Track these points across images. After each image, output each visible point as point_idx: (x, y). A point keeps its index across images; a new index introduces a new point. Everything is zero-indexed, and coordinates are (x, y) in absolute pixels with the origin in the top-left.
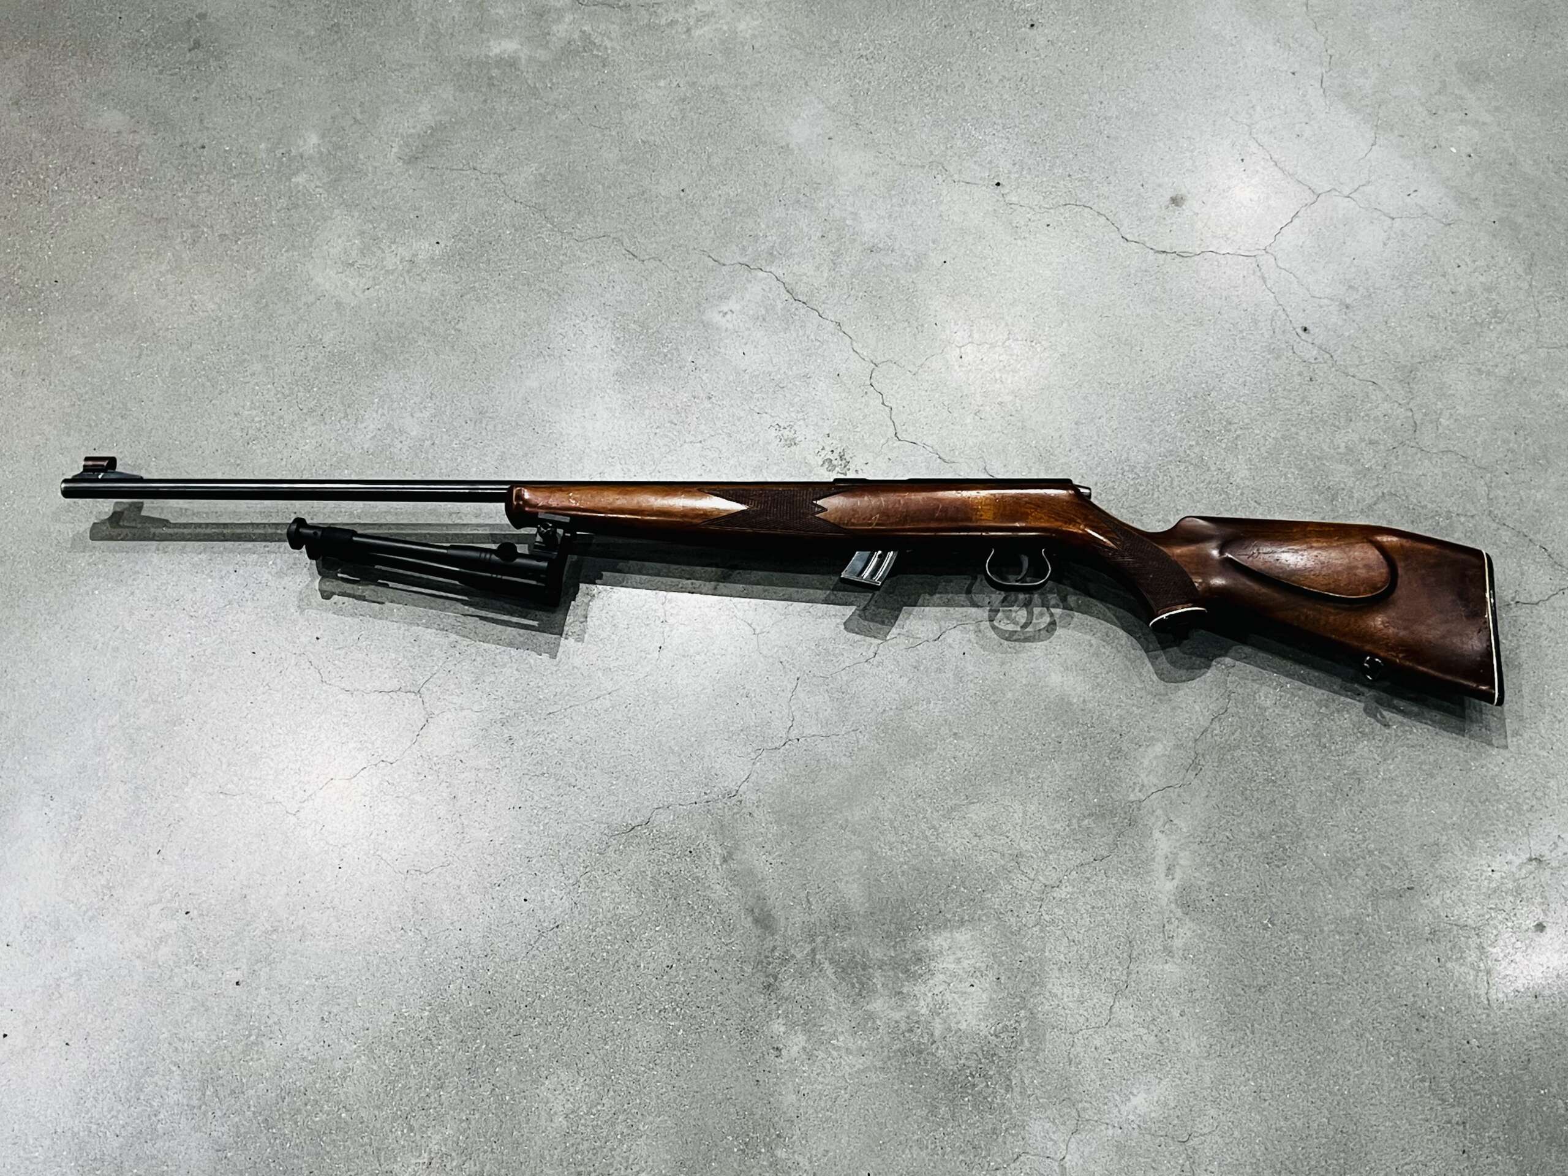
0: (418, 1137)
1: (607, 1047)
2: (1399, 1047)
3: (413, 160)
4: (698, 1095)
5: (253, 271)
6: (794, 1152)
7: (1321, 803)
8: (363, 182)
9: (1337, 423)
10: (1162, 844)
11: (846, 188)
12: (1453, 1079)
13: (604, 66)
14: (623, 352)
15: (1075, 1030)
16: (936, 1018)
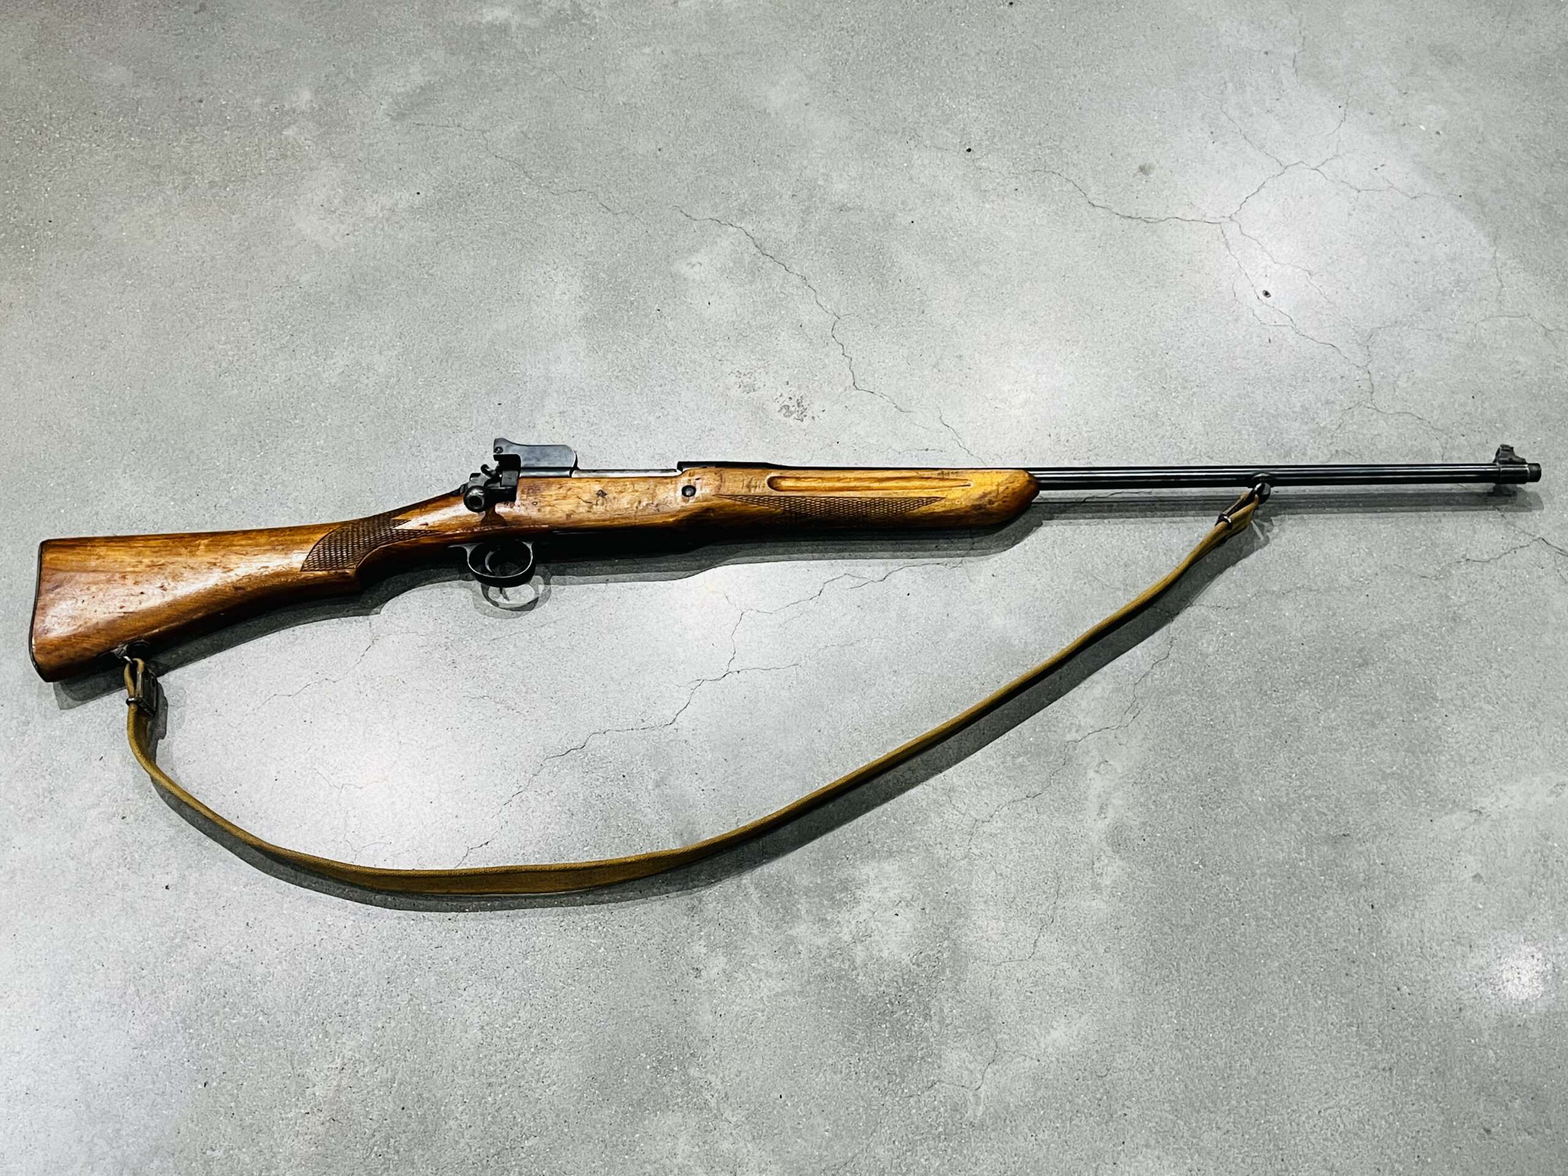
0: (333, 1043)
1: (527, 962)
2: (1327, 992)
3: (401, 116)
4: (615, 1013)
5: (238, 216)
6: (706, 1072)
7: (1259, 748)
8: (351, 135)
9: (1294, 383)
10: (1096, 783)
11: (819, 150)
12: (1381, 1025)
13: (591, 34)
14: (591, 299)
15: (998, 961)
16: (858, 945)
